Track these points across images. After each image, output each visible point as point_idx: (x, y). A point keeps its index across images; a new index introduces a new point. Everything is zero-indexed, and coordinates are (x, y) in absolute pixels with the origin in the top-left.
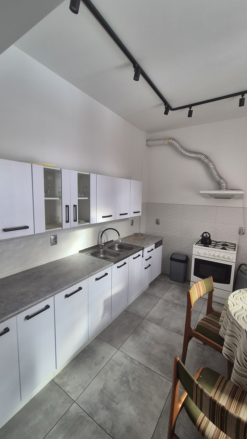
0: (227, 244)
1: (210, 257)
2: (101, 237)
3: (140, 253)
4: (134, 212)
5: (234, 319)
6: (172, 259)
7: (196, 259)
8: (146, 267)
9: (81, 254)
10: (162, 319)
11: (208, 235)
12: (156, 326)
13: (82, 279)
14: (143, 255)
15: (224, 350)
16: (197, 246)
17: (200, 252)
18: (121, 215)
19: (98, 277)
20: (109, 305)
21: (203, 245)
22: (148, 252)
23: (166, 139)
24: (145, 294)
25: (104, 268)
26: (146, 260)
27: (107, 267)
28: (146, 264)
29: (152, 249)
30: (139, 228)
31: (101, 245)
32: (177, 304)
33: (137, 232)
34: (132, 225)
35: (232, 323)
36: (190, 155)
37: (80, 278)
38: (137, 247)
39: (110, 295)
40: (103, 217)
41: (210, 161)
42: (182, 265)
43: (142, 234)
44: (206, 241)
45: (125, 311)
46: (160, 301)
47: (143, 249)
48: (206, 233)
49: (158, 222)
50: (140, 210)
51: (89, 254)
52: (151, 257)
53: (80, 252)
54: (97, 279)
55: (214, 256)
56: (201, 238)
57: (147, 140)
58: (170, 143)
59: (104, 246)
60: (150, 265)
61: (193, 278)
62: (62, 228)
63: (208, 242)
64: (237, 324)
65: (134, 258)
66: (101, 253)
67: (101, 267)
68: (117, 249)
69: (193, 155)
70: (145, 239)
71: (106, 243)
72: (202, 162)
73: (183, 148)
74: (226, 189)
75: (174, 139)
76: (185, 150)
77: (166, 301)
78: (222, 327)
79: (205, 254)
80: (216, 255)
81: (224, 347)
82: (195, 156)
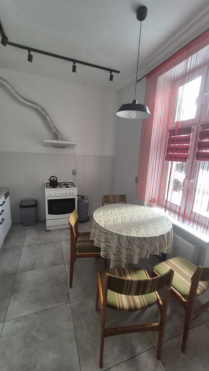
0: (67, 183)
1: (60, 196)
5: (107, 230)
6: (21, 206)
7: (49, 201)
10: (34, 263)
11: (55, 179)
12: (29, 273)
16: (48, 189)
17: (51, 193)
21: (52, 187)
22: (1, 205)
29: (4, 202)
32: (40, 244)
35: (106, 233)
36: (26, 103)
41: (47, 114)
42: (33, 209)
44: (54, 184)
46: (24, 249)
48: (53, 177)
52: (3, 211)
55: (63, 194)
56: (49, 182)
60: (4, 219)
61: (48, 216)
63: (56, 184)
64: (109, 232)
72: (40, 113)
73: (17, 93)
74: (62, 140)
75: (5, 80)
76: (20, 96)
77: (29, 246)
78: (96, 240)
79: (56, 194)
80: (64, 193)
81: (102, 252)
82: (33, 105)
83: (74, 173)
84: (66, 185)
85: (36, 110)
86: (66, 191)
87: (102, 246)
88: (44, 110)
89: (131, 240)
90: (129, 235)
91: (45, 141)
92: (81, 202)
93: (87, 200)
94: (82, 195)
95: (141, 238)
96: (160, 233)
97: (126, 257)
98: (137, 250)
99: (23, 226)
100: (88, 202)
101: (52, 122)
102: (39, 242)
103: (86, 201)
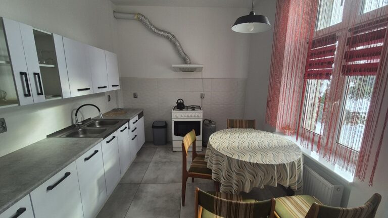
0: (195, 106)
1: (185, 118)
2: (76, 115)
3: (126, 125)
4: (113, 86)
5: (218, 152)
6: (153, 127)
7: (175, 122)
8: (133, 138)
9: (51, 139)
10: (157, 178)
11: (182, 101)
12: (153, 185)
13: (68, 162)
14: (129, 127)
15: (213, 176)
16: (174, 111)
17: (177, 115)
18: (99, 88)
19: (87, 157)
20: (103, 183)
21: (179, 109)
22: (134, 123)
23: (135, 14)
24: (135, 164)
25: (93, 145)
26: (132, 131)
27: (96, 143)
28: (132, 135)
29: (137, 121)
30: (117, 103)
31: (77, 125)
32: (165, 162)
33: (115, 107)
34: (109, 100)
35: (217, 155)
36: (159, 33)
37: (65, 162)
38: (122, 120)
39: (103, 173)
40: (79, 90)
41: (177, 40)
42: (163, 130)
43: (121, 109)
44: (180, 106)
45: (119, 184)
46: (151, 165)
47: (128, 121)
48: (180, 99)
49: (135, 96)
50: (118, 84)
51: (64, 136)
52: (136, 128)
53: (48, 136)
54: (86, 159)
55: (188, 116)
56: (176, 105)
57: (114, 12)
58: (139, 18)
59: (82, 124)
60: (136, 136)
61: (175, 138)
62: (19, 105)
63: (182, 107)
65: (121, 131)
66: (80, 133)
67: (88, 146)
68: (98, 126)
69: (162, 33)
70: (126, 112)
71: (84, 122)
72: (170, 40)
73: (152, 25)
74: (190, 64)
75: (143, 16)
76: (155, 27)
77: (156, 162)
78: (208, 162)
79: (181, 116)
80: (190, 116)
81: (213, 174)
82: (164, 34)
83: (202, 97)
84: (193, 108)
85: (168, 38)
86: (191, 114)
87: (214, 168)
88: (174, 37)
89: (242, 165)
90: (240, 159)
91: (173, 66)
92: (208, 126)
93: (215, 124)
94: (209, 119)
95: (253, 163)
96: (280, 161)
97: (237, 183)
98: (248, 177)
99: (155, 145)
100: (215, 127)
101: (181, 48)
102: (165, 160)
103: (213, 126)
